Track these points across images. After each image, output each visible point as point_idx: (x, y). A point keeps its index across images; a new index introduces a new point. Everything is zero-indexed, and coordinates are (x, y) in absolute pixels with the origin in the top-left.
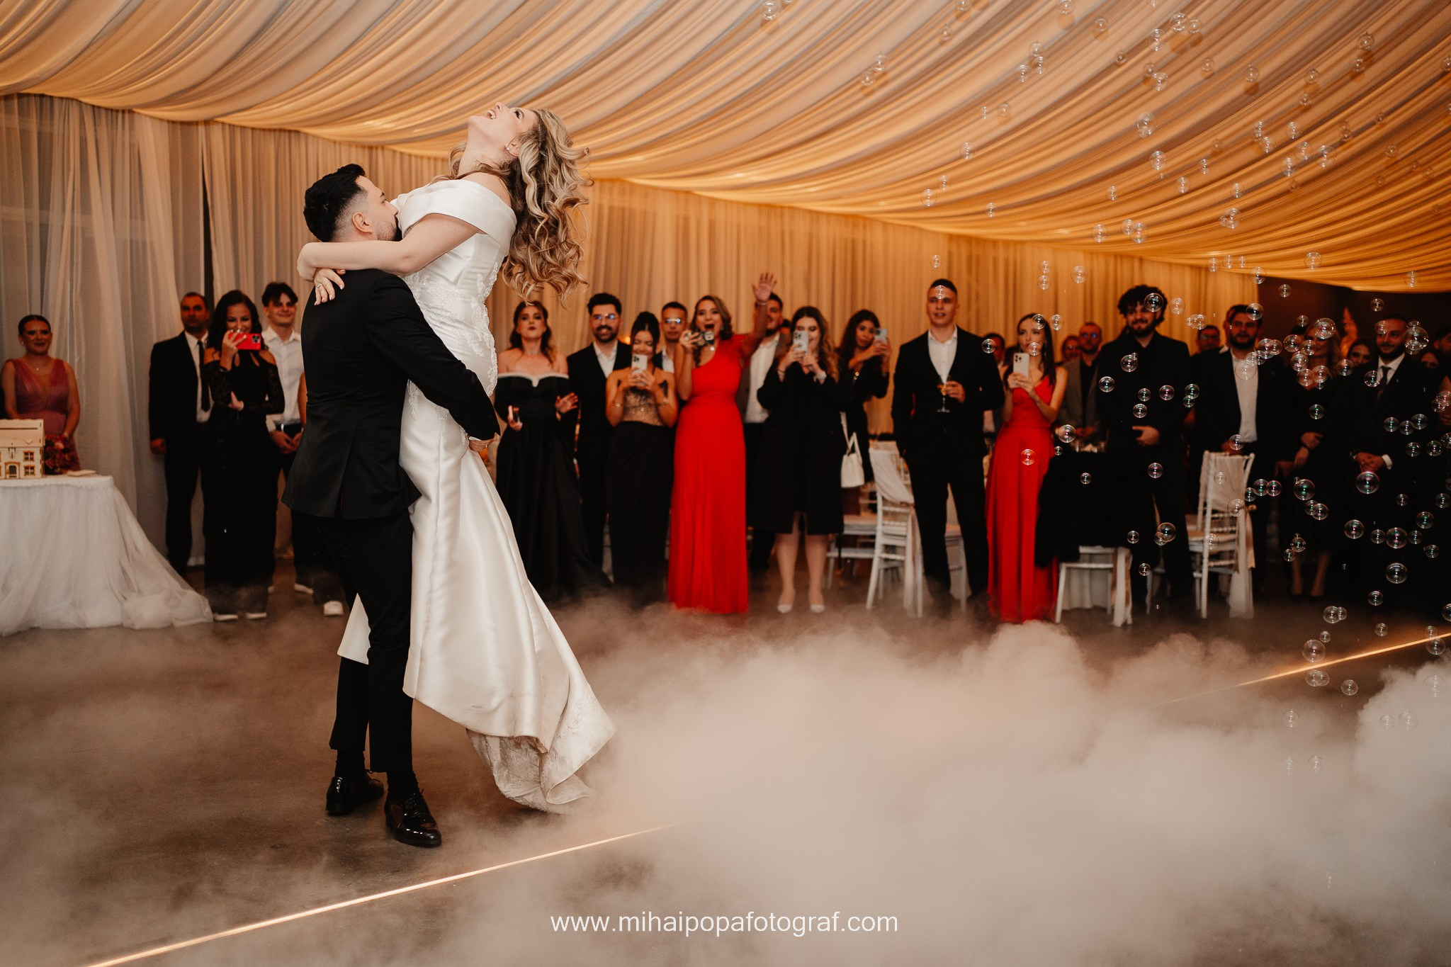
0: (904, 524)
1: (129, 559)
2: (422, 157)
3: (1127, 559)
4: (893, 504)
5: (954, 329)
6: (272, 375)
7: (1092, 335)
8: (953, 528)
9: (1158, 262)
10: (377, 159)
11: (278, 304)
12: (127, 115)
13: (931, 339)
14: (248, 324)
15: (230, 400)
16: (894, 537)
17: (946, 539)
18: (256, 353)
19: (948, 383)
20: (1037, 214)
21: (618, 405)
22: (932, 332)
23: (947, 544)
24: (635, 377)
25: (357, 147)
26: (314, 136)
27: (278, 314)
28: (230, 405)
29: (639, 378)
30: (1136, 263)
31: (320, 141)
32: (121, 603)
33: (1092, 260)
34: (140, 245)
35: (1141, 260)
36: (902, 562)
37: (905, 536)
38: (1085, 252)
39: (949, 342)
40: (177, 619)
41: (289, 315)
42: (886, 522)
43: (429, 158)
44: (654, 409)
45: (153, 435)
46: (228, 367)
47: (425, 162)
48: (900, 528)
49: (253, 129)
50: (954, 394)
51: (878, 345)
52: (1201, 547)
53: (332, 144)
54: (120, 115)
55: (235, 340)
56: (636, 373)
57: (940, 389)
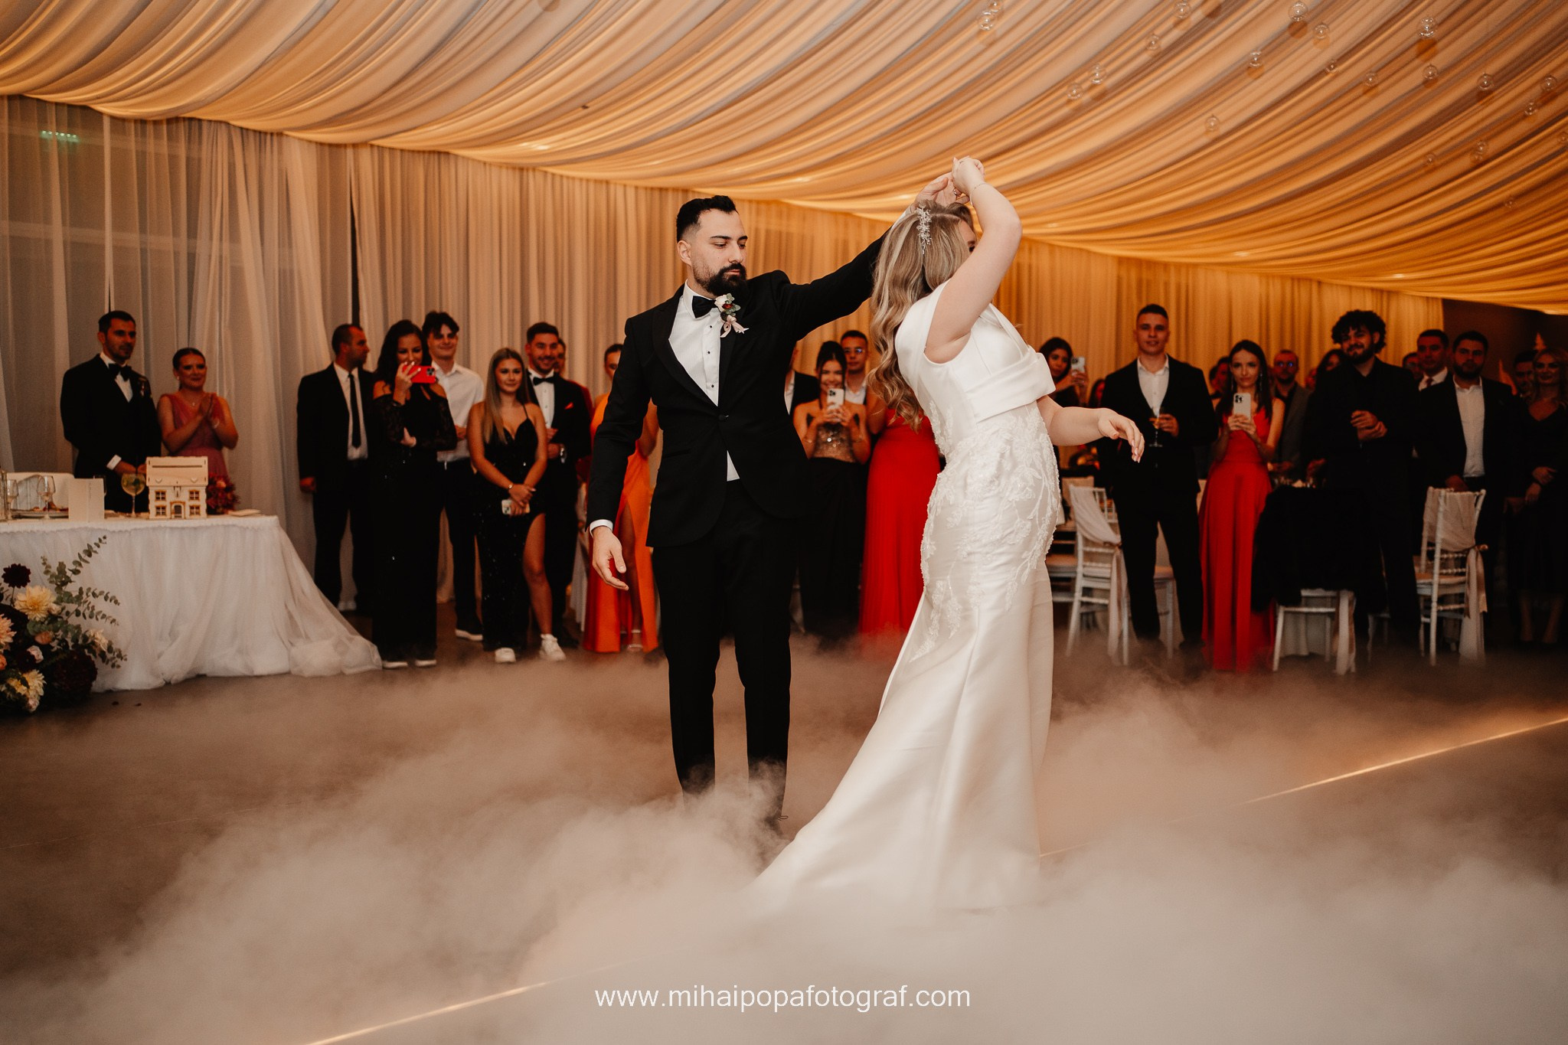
0: (1107, 565)
1: (295, 603)
2: (573, 178)
3: (1350, 604)
4: (1094, 544)
5: (1165, 358)
6: (443, 409)
7: (1288, 363)
8: (1163, 568)
9: (1337, 285)
10: (528, 180)
11: (439, 336)
12: (275, 138)
13: (1141, 368)
14: (419, 355)
15: (402, 436)
16: (1094, 579)
17: (1156, 581)
18: (427, 386)
19: (1161, 416)
20: (1223, 235)
21: (810, 441)
22: (1141, 361)
23: (1156, 586)
24: (831, 412)
25: (507, 168)
26: (463, 157)
27: (439, 347)
28: (402, 442)
29: (835, 414)
30: (1315, 287)
31: (470, 163)
32: (289, 651)
33: (1268, 284)
34: (288, 274)
35: (1320, 283)
36: (1105, 607)
37: (1109, 579)
38: (1261, 275)
39: (1161, 372)
40: (347, 667)
41: (451, 348)
42: (1088, 564)
43: (581, 180)
44: (846, 444)
45: (303, 474)
46: (402, 402)
47: (577, 183)
48: (1104, 570)
49: (402, 150)
50: (1168, 427)
51: (1074, 374)
52: (1430, 590)
53: (482, 165)
54: (269, 137)
55: (409, 374)
56: (831, 408)
57: (1154, 422)
